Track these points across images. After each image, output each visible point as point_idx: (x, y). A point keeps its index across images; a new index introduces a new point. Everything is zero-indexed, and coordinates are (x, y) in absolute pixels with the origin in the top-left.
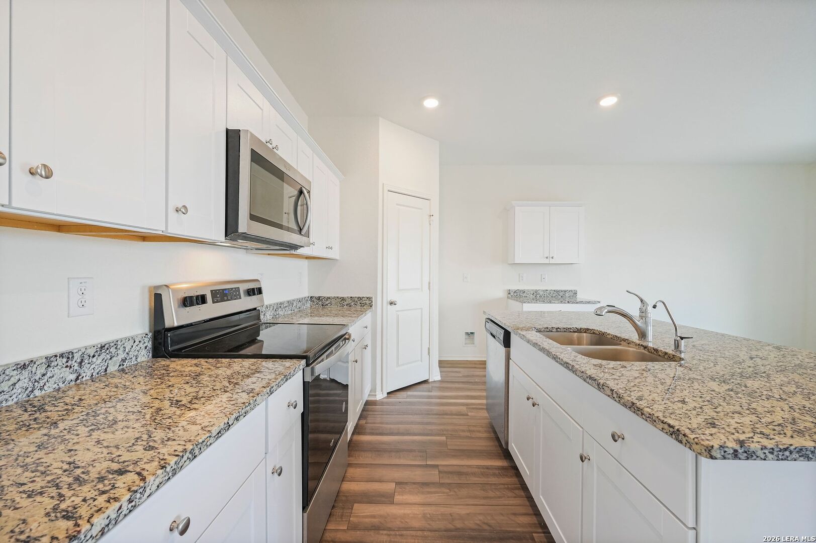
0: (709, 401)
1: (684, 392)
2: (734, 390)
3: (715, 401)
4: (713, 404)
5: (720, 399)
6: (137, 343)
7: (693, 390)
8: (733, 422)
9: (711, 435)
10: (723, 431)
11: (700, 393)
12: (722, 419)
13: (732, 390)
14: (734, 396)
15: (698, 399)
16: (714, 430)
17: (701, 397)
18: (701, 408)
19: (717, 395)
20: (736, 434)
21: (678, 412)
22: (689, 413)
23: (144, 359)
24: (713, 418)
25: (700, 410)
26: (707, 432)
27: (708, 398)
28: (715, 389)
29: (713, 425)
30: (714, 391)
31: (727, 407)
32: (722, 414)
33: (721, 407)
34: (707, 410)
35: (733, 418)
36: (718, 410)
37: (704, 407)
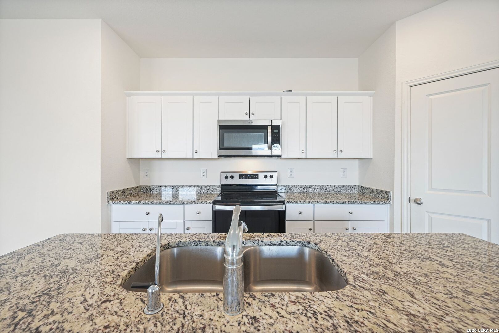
0: (68, 249)
1: (85, 248)
2: (55, 266)
3: (65, 251)
4: (65, 249)
5: (62, 254)
6: (216, 187)
7: (81, 252)
8: (53, 245)
9: (60, 237)
10: (56, 240)
11: (76, 252)
12: (58, 244)
13: (56, 265)
14: (54, 261)
15: (75, 248)
16: (60, 238)
17: (74, 250)
18: (70, 244)
19: (65, 256)
20: (51, 241)
21: (79, 238)
22: (74, 240)
23: (218, 192)
24: (62, 242)
25: (70, 243)
26: (62, 237)
27: (69, 251)
28: (68, 260)
29: (61, 240)
30: (69, 258)
31: (57, 251)
32: (59, 246)
33: (60, 249)
34: (67, 244)
35: (53, 247)
36: (61, 247)
37: (69, 245)
